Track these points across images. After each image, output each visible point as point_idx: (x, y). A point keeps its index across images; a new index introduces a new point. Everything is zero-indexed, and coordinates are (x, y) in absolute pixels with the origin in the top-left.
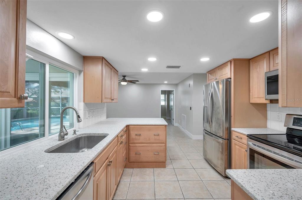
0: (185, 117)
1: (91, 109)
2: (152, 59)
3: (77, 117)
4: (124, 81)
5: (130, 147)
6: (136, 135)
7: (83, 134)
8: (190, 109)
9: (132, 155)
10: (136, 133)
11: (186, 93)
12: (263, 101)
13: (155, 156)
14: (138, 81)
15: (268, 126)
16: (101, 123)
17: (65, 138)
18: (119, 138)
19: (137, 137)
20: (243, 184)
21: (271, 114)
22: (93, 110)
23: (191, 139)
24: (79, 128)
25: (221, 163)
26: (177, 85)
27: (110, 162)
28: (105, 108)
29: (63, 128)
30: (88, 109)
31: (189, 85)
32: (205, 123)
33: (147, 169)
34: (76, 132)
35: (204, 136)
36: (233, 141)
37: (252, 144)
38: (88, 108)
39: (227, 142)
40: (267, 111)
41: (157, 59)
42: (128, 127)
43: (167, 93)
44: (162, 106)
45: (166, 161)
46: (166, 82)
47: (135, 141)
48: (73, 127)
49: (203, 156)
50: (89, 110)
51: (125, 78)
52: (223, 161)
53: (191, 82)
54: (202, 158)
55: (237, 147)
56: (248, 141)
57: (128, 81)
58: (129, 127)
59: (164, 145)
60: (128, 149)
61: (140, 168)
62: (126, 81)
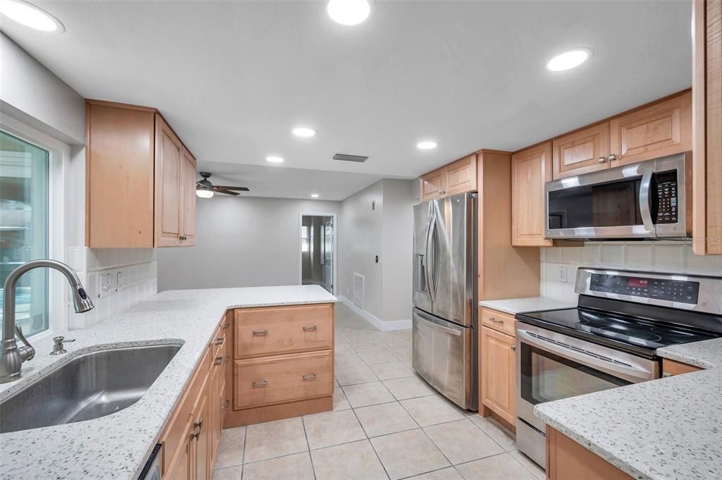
0: (361, 279)
1: (110, 267)
2: (303, 132)
3: (75, 296)
4: (205, 188)
5: (236, 369)
6: (254, 334)
7: (89, 349)
8: (375, 261)
9: (244, 388)
10: (255, 328)
11: (365, 223)
12: (540, 241)
13: (307, 383)
14: (246, 189)
15: (541, 294)
16: (141, 307)
17: (22, 368)
18: (214, 347)
19: (256, 339)
20: (590, 439)
21: (548, 268)
22: (117, 271)
23: (378, 330)
24: (69, 330)
25: (458, 381)
26: (340, 203)
27: (196, 425)
28: (154, 264)
29: (16, 337)
30: (101, 268)
31: (373, 204)
32: (417, 293)
33: (286, 421)
34: (66, 346)
35: (415, 322)
36: (483, 331)
37: (527, 333)
38: (103, 265)
39: (468, 333)
40: (540, 261)
41: (317, 132)
42: (231, 313)
43: (316, 224)
44: (304, 254)
45: (333, 392)
46: (315, 196)
47: (253, 351)
48: (47, 328)
49: (412, 368)
50: (106, 269)
51: (208, 179)
52: (463, 375)
53: (378, 199)
54: (409, 372)
55: (492, 341)
56: (516, 327)
57: (217, 187)
58: (234, 314)
59: (327, 352)
60: (232, 376)
61: (267, 420)
62: (211, 188)
